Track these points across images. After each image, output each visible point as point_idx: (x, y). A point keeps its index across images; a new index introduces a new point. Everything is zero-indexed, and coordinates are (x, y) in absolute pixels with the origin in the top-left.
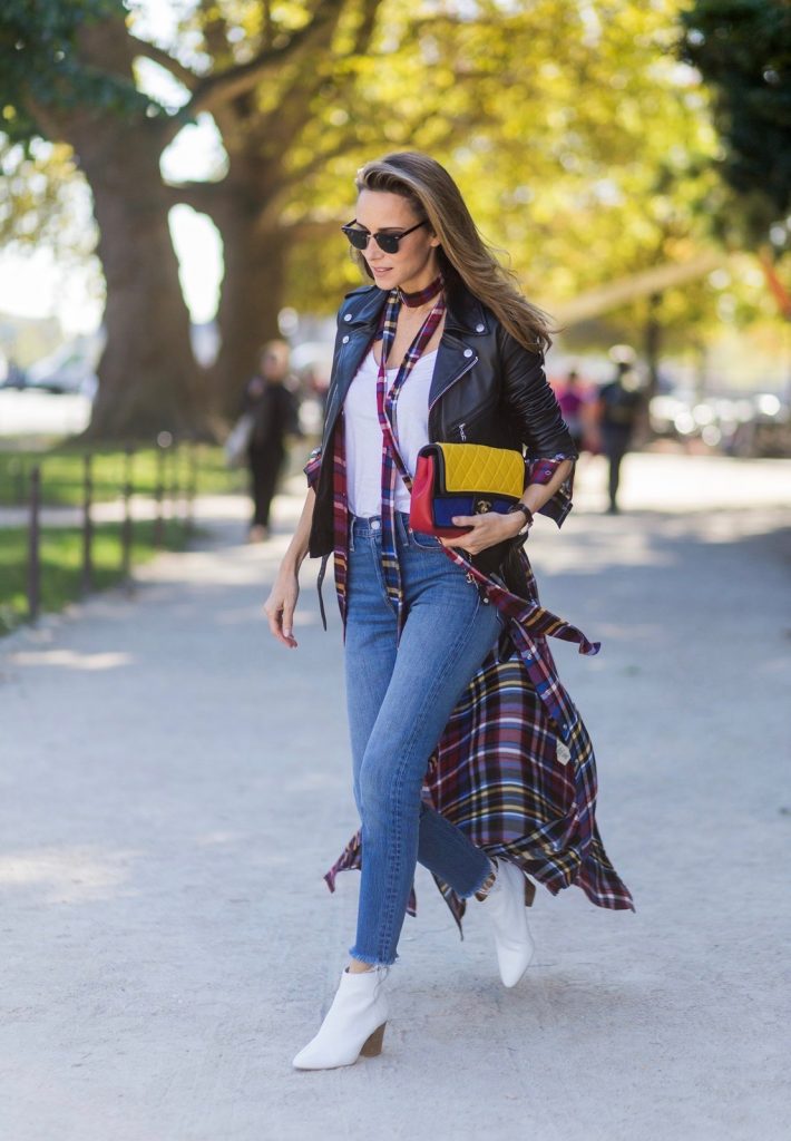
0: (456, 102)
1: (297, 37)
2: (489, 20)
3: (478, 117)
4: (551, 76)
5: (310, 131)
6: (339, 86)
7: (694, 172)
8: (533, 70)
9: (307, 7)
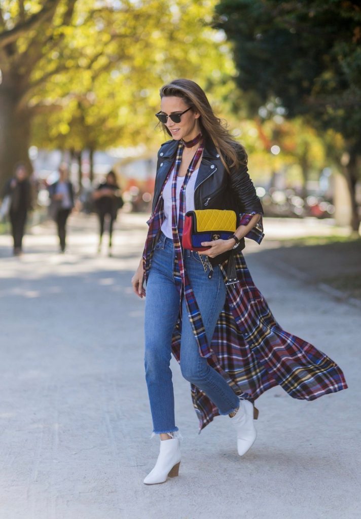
0: (111, 49)
1: (35, 17)
2: (128, 10)
3: (122, 56)
4: (157, 37)
5: (42, 62)
6: (56, 41)
7: (224, 82)
8: (149, 34)
9: (40, 3)
